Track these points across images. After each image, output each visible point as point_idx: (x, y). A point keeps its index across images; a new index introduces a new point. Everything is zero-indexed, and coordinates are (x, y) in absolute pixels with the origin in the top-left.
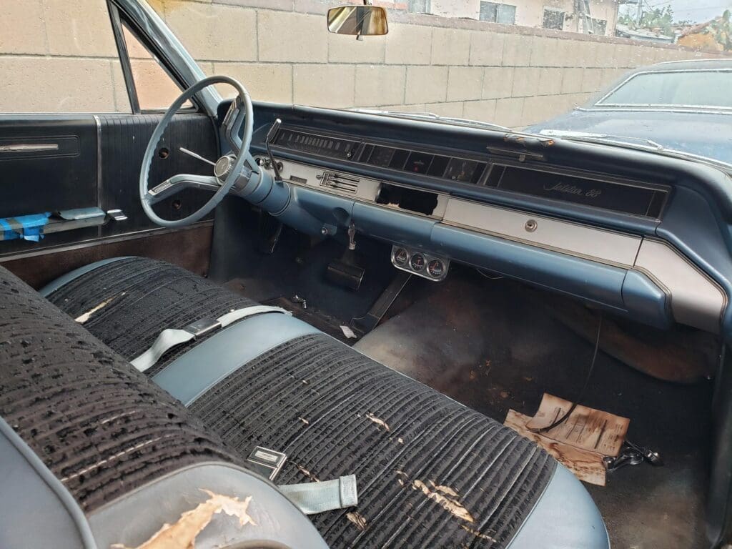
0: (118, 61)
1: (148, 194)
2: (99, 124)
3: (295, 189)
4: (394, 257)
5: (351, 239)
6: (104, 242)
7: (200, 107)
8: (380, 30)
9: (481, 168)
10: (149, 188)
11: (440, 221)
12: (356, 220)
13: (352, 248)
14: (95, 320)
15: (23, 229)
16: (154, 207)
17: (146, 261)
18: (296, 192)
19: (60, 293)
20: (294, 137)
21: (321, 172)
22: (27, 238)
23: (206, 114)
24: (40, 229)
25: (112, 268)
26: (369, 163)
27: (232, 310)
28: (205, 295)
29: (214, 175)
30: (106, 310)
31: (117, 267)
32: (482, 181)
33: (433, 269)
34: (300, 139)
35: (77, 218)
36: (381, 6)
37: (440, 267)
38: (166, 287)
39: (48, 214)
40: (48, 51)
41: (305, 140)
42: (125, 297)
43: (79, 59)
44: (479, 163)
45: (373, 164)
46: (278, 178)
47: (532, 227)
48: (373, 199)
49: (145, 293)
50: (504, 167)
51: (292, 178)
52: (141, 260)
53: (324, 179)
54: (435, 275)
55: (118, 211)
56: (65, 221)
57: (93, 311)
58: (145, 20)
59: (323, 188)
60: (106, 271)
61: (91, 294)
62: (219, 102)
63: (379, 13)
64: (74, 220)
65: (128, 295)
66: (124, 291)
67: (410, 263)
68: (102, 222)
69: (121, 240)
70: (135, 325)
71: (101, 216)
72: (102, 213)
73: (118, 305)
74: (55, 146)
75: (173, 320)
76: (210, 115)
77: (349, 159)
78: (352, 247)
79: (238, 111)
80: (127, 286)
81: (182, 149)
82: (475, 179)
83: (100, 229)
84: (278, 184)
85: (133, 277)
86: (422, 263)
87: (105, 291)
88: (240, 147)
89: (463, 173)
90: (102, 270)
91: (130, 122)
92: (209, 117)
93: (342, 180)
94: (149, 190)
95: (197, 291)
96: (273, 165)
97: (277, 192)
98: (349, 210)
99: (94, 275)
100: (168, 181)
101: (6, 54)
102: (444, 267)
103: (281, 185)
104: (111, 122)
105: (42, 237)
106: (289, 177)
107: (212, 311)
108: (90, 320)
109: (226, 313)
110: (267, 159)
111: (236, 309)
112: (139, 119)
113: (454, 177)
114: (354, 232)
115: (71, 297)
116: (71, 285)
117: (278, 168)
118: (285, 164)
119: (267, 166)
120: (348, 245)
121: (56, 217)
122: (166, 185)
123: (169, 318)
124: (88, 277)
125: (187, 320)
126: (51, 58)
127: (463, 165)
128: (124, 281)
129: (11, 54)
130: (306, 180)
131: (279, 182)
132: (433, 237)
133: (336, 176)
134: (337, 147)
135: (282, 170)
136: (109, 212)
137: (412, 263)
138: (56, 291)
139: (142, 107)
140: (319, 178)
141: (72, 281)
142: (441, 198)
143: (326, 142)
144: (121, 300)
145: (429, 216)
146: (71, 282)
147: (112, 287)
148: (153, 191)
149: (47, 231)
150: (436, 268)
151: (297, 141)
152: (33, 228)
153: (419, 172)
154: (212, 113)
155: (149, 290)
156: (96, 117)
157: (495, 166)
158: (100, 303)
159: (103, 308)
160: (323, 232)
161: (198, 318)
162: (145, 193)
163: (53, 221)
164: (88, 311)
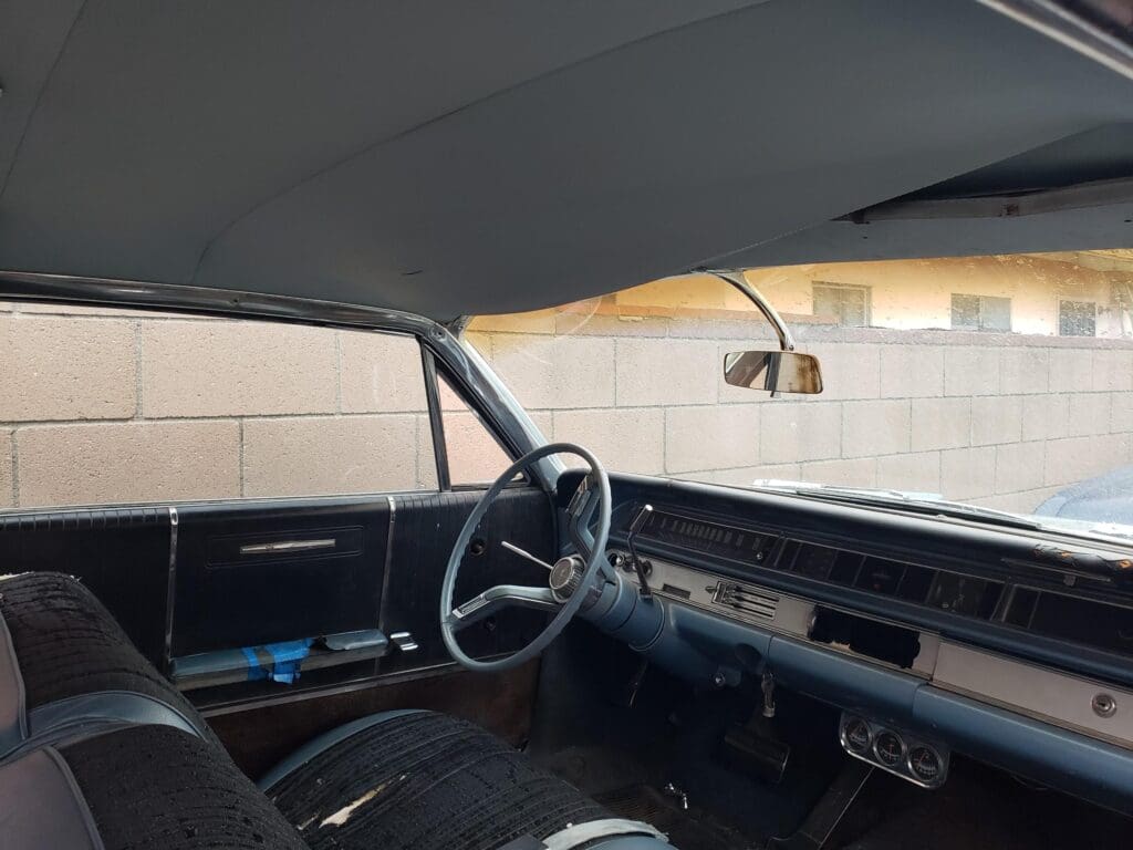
0: (427, 416)
1: (452, 616)
2: (393, 508)
3: (671, 606)
4: (844, 735)
5: (768, 698)
6: (380, 682)
7: (535, 479)
8: (809, 386)
9: (993, 592)
10: (455, 605)
11: (928, 682)
12: (774, 667)
13: (770, 716)
14: (357, 822)
15: (274, 664)
16: (458, 636)
17: (439, 719)
18: (672, 612)
19: (311, 768)
20: (670, 524)
21: (713, 581)
22: (277, 678)
23: (542, 489)
24: (296, 663)
25: (390, 730)
26: (794, 570)
27: (569, 825)
28: (527, 790)
29: (549, 587)
30: (375, 807)
31: (395, 728)
32: (999, 615)
33: (920, 765)
34: (679, 527)
35: (347, 647)
36: (811, 354)
37: (934, 761)
38: (467, 770)
39: (309, 641)
40: (339, 407)
41: (686, 528)
42: (404, 783)
43: (377, 416)
44: (989, 583)
45: (801, 573)
46: (645, 589)
47: (1107, 708)
48: (803, 632)
49: (436, 778)
50: (1037, 592)
51: (666, 588)
52: (432, 718)
53: (721, 593)
54: (923, 776)
55: (406, 634)
56: (331, 651)
57: (357, 804)
58: (467, 367)
59: (718, 608)
60: (381, 734)
61: (357, 772)
62: (561, 472)
63: (807, 364)
64: (344, 650)
65: (409, 781)
66: (404, 773)
67: (875, 749)
68: (383, 653)
69: (405, 679)
70: (416, 839)
71: (382, 644)
72: (382, 640)
73: (393, 799)
74: (331, 542)
75: (475, 834)
76: (546, 490)
77: (760, 562)
78: (769, 713)
79: (589, 493)
80: (410, 764)
81: (505, 543)
82: (985, 613)
83: (377, 663)
84: (645, 600)
85: (419, 749)
86: (897, 749)
87: (375, 770)
88: (591, 548)
89: (962, 597)
90: (375, 732)
91: (435, 502)
92: (545, 492)
93: (749, 597)
94: (453, 609)
95: (514, 782)
96: (637, 565)
97: (642, 612)
98: (762, 649)
99: (361, 739)
100: (482, 595)
101: (286, 415)
102: (941, 762)
103: (649, 602)
104: (409, 505)
105: (298, 675)
106: (660, 587)
107: (537, 823)
108: (350, 821)
109: (560, 829)
110: (627, 555)
111: (575, 823)
112: (449, 497)
113: (945, 606)
114: (772, 686)
115: (326, 777)
116: (328, 756)
117: (644, 571)
118: (655, 564)
119: (627, 567)
120: (763, 709)
121: (319, 647)
122: (478, 603)
123: (469, 830)
124: (354, 743)
125: (496, 837)
126: (341, 417)
127: (961, 585)
128: (406, 755)
129: (292, 415)
130: (689, 593)
131: (647, 597)
132: (916, 710)
133: (739, 589)
134: (739, 543)
135: (650, 574)
136: (393, 636)
137: (878, 749)
138: (305, 765)
139: (453, 482)
140: (710, 590)
141: (331, 748)
142: (926, 640)
143: (721, 532)
144: (398, 789)
145: (907, 670)
146: (328, 750)
147: (386, 765)
148: (460, 611)
149: (304, 667)
150: (925, 762)
151: (673, 529)
152: (288, 662)
153: (882, 591)
154: (549, 486)
155: (441, 774)
156: (391, 499)
157: (1019, 589)
158: (367, 792)
159: (371, 800)
160: (718, 680)
161: (515, 836)
162: (448, 614)
163: (315, 653)
164: (348, 805)
